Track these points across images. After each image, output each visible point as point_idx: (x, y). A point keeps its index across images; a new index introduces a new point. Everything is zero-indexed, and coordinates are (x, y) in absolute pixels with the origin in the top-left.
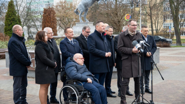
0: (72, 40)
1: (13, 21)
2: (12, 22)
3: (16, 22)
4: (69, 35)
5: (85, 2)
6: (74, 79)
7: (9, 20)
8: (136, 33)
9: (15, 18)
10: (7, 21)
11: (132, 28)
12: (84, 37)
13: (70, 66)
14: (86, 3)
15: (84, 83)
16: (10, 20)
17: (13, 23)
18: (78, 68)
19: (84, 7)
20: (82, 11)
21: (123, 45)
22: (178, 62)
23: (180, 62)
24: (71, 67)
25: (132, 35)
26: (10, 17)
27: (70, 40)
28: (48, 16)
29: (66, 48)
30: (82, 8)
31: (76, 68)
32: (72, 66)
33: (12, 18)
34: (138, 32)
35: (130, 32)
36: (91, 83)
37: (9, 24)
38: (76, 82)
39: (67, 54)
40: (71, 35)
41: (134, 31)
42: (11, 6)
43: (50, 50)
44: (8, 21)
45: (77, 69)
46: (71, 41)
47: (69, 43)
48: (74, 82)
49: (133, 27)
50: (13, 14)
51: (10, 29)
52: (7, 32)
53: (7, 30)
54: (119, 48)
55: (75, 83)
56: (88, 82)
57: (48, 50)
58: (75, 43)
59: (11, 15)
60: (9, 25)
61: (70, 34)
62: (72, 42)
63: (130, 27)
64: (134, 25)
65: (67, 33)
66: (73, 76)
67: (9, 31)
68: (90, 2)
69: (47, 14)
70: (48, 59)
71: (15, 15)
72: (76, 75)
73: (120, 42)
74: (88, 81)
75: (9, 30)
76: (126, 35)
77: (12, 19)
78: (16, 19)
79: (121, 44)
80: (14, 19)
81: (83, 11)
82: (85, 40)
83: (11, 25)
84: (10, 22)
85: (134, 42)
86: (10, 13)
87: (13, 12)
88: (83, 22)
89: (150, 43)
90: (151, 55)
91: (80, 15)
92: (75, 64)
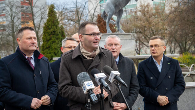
1: (54, 34)
2: (51, 36)
3: (57, 37)
8: (98, 52)
9: (56, 30)
10: (46, 36)
11: (90, 42)
16: (49, 34)
17: (54, 37)
21: (69, 81)
25: (89, 56)
26: (50, 29)
28: (102, 26)
30: (111, 10)
33: (52, 30)
34: (102, 51)
35: (85, 51)
37: (48, 39)
41: (95, 49)
42: (51, 13)
49: (92, 38)
50: (53, 24)
51: (49, 47)
52: (45, 51)
53: (45, 47)
54: (61, 90)
59: (50, 27)
60: (48, 41)
63: (86, 39)
64: (94, 34)
67: (47, 50)
71: (56, 26)
73: (64, 74)
75: (47, 48)
76: (74, 57)
77: (52, 32)
78: (58, 32)
79: (66, 79)
80: (54, 32)
83: (50, 41)
84: (49, 36)
85: (80, 75)
86: (50, 23)
87: (53, 22)
88: (111, 33)
89: (167, 75)
90: (168, 102)
91: (107, 21)
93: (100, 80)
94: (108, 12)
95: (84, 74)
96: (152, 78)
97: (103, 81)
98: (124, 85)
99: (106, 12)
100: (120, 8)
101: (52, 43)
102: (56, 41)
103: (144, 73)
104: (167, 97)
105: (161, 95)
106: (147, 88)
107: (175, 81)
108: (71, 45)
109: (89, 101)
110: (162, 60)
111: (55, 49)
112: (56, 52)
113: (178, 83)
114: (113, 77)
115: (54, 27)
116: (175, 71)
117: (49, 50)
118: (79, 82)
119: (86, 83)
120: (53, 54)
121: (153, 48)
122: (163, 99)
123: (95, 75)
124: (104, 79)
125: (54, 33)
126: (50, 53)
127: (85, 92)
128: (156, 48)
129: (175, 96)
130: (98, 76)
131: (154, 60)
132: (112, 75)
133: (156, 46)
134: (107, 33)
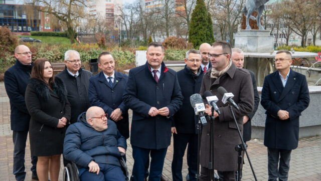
0: (113, 76)
1: (201, 21)
2: (198, 22)
3: (204, 23)
7: (196, 19)
9: (203, 16)
10: (193, 22)
13: (70, 131)
15: (83, 171)
17: (201, 24)
19: (254, 3)
20: (250, 11)
26: (197, 16)
27: (107, 76)
30: (252, 6)
31: (80, 137)
32: (72, 133)
33: (199, 16)
36: (96, 172)
37: (195, 25)
44: (195, 21)
47: (101, 82)
50: (201, 11)
51: (196, 33)
52: (192, 37)
53: (192, 33)
58: (117, 81)
59: (198, 13)
60: (195, 27)
62: (110, 80)
65: (101, 64)
67: (194, 36)
71: (204, 13)
72: (70, 153)
75: (194, 34)
77: (199, 19)
78: (205, 18)
80: (202, 18)
81: (252, 10)
83: (198, 27)
85: (193, 97)
86: (198, 10)
87: (201, 9)
88: (250, 29)
89: (290, 91)
90: (288, 117)
91: (247, 17)
92: (78, 129)
93: (211, 103)
94: (249, 8)
95: (196, 96)
96: (275, 93)
97: (214, 104)
98: (236, 108)
99: (247, 8)
100: (261, 4)
101: (199, 30)
102: (203, 27)
103: (269, 87)
104: (288, 113)
105: (282, 109)
106: (270, 102)
107: (299, 97)
108: (194, 58)
109: (199, 122)
110: (288, 75)
111: (201, 35)
112: (202, 37)
113: (301, 99)
114: (226, 99)
115: (202, 13)
116: (300, 87)
117: (196, 36)
118: (191, 103)
119: (197, 105)
120: (199, 40)
121: (278, 62)
122: (283, 114)
123: (207, 98)
124: (216, 102)
126: (197, 39)
127: (196, 113)
128: (281, 62)
129: (296, 112)
130: (210, 99)
131: (280, 74)
132: (225, 97)
133: (281, 59)
134: (246, 30)
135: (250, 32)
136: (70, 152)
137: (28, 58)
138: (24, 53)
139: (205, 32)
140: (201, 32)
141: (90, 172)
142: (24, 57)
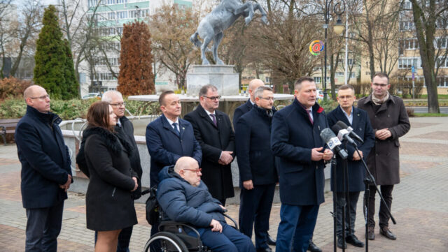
0: (177, 122)
1: (54, 52)
2: (50, 55)
3: (60, 57)
4: (170, 109)
5: (216, 18)
6: (177, 221)
9: (58, 45)
10: (41, 54)
12: (206, 113)
13: (171, 188)
14: (216, 20)
15: (203, 231)
16: (47, 52)
17: (54, 57)
18: (188, 194)
19: (212, 29)
20: (207, 40)
22: (431, 159)
23: (436, 159)
24: (171, 190)
26: (48, 44)
27: (171, 122)
28: (132, 42)
29: (159, 141)
30: (208, 31)
31: (185, 193)
32: (173, 190)
33: (51, 45)
36: (219, 231)
37: (45, 59)
38: (183, 227)
39: (160, 156)
40: (174, 110)
42: (50, 19)
43: (120, 149)
44: (43, 52)
45: (186, 198)
46: (174, 124)
47: (167, 129)
48: (178, 226)
50: (53, 37)
51: (47, 72)
52: (40, 79)
53: (40, 73)
55: (180, 230)
56: (213, 230)
57: (115, 148)
58: (184, 128)
59: (48, 40)
60: (45, 62)
61: (171, 107)
62: (176, 127)
65: (165, 105)
66: (178, 214)
67: (44, 77)
68: (227, 19)
69: (131, 37)
70: (116, 171)
71: (59, 39)
72: (185, 213)
74: (212, 227)
75: (44, 74)
77: (51, 49)
78: (61, 48)
80: (55, 48)
81: (209, 38)
82: (207, 120)
83: (50, 63)
84: (47, 55)
86: (47, 34)
87: (53, 33)
88: (209, 64)
89: (358, 127)
91: (202, 47)
92: (181, 184)
94: (205, 36)
100: (221, 31)
101: (53, 67)
102: (59, 63)
108: (270, 95)
110: (352, 111)
111: (57, 75)
112: (59, 80)
115: (56, 40)
117: (47, 77)
120: (54, 84)
121: (345, 99)
125: (54, 50)
126: (49, 82)
128: (348, 99)
130: (342, 132)
131: (344, 111)
133: (348, 97)
135: (210, 68)
136: (185, 211)
137: (47, 104)
138: (41, 98)
139: (62, 71)
140: (55, 70)
141: (214, 231)
142: (41, 102)
